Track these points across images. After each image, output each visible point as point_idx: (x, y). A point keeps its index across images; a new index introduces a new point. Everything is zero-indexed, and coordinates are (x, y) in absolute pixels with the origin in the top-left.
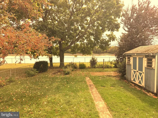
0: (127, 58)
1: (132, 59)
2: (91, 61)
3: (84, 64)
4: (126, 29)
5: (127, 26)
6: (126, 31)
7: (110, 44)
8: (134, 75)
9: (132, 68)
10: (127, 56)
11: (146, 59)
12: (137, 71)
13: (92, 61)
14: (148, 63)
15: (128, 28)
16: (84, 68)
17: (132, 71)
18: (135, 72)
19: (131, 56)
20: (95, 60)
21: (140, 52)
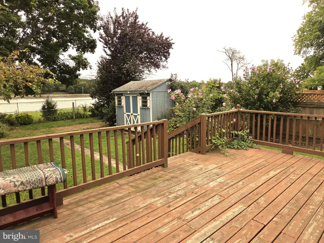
0: (116, 97)
1: (123, 99)
2: (44, 108)
3: (29, 114)
4: (109, 52)
5: (109, 48)
6: (107, 55)
7: (79, 75)
8: (128, 120)
9: (125, 112)
10: (117, 94)
11: (141, 97)
12: (132, 114)
13: (46, 107)
14: (143, 102)
15: (111, 51)
16: (30, 123)
17: (125, 115)
18: (128, 115)
19: (122, 94)
20: (53, 106)
21: (134, 90)
